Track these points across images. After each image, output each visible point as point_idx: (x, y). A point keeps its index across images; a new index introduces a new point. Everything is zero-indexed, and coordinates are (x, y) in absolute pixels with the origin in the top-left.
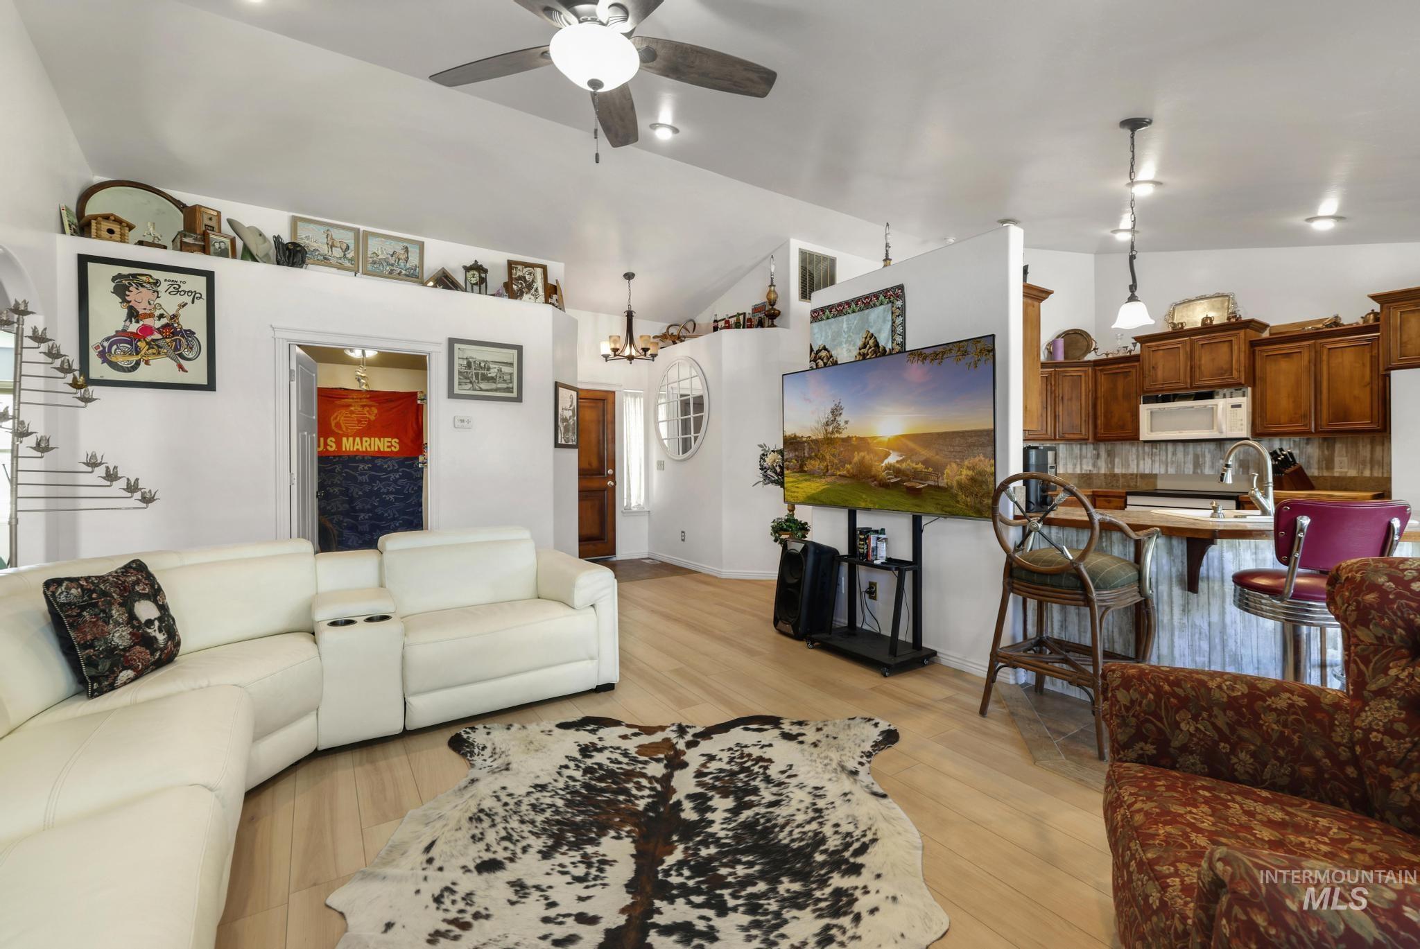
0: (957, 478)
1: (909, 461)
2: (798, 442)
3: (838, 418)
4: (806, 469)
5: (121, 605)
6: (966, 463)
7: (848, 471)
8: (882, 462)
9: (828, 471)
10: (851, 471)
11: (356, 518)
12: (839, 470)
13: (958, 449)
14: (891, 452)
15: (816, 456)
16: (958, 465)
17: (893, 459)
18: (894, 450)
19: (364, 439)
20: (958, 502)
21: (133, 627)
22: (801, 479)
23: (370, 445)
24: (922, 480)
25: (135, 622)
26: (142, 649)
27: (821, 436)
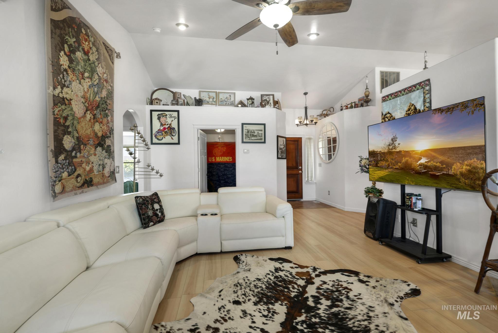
0: (460, 170)
1: (432, 162)
2: (375, 154)
3: (395, 143)
4: (379, 165)
5: (151, 204)
6: (466, 163)
7: (400, 166)
8: (417, 162)
9: (389, 166)
10: (401, 166)
11: (220, 182)
12: (395, 166)
13: (461, 156)
14: (422, 157)
15: (384, 159)
16: (461, 163)
17: (423, 161)
18: (424, 157)
19: (222, 157)
20: (460, 182)
21: (153, 211)
22: (376, 169)
23: (224, 159)
24: (439, 171)
25: (154, 209)
26: (155, 217)
27: (386, 151)
